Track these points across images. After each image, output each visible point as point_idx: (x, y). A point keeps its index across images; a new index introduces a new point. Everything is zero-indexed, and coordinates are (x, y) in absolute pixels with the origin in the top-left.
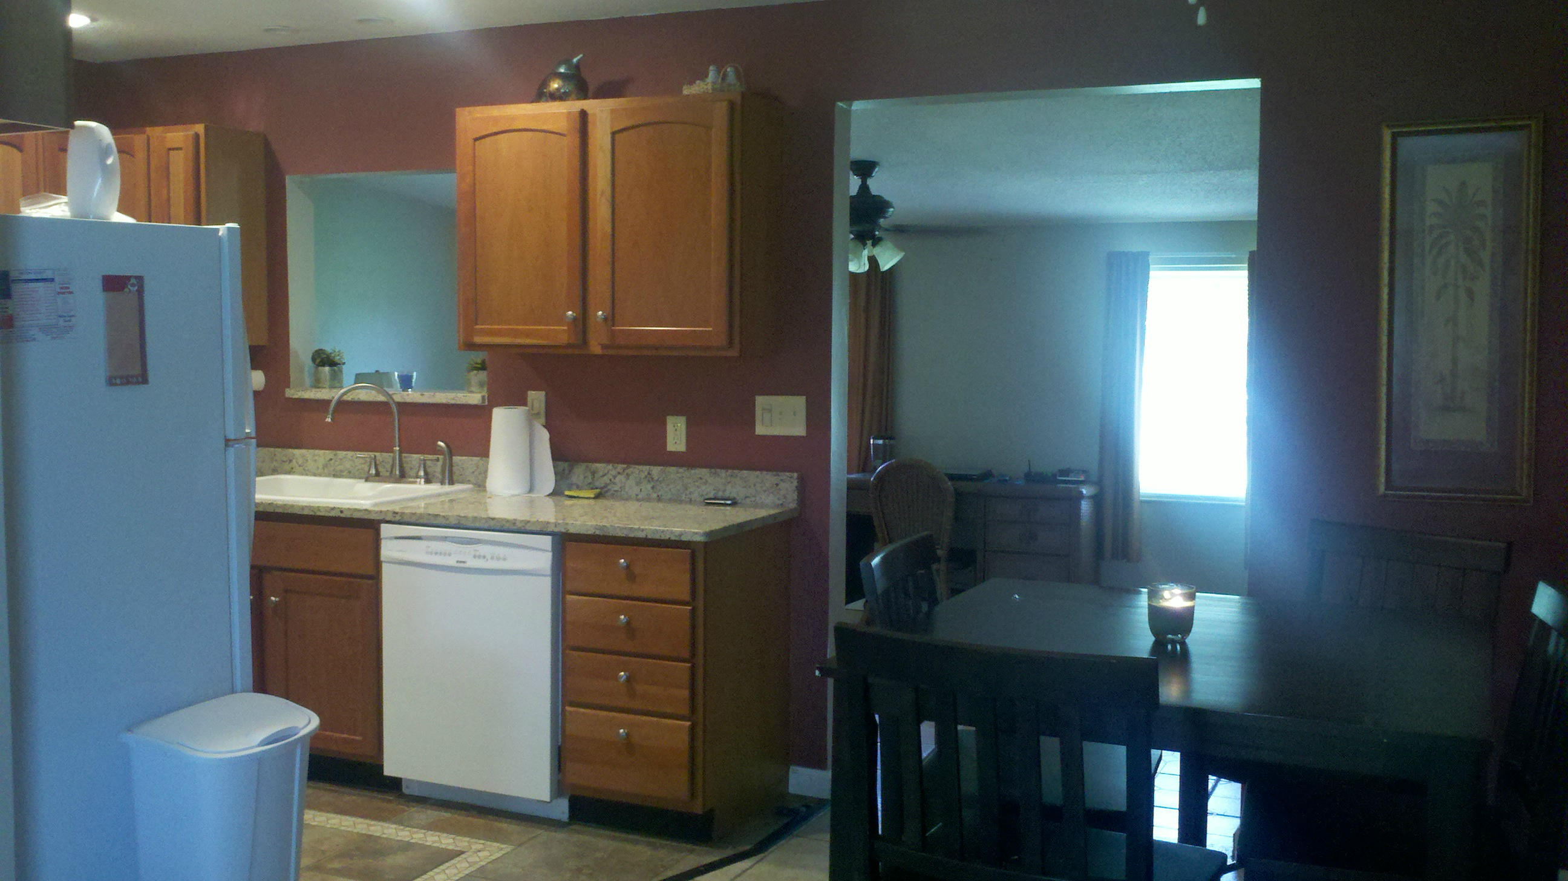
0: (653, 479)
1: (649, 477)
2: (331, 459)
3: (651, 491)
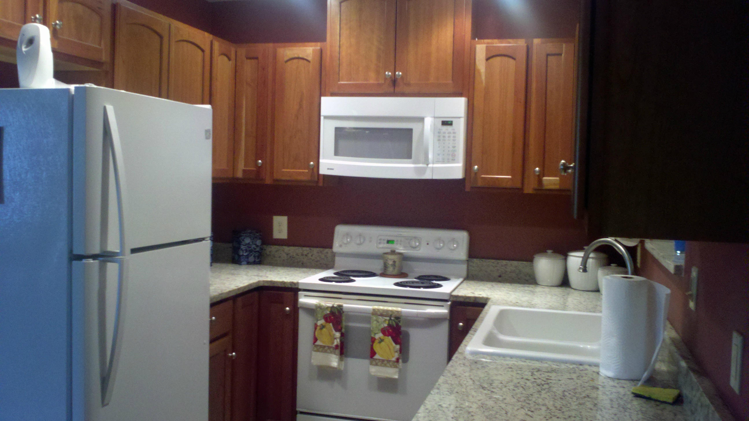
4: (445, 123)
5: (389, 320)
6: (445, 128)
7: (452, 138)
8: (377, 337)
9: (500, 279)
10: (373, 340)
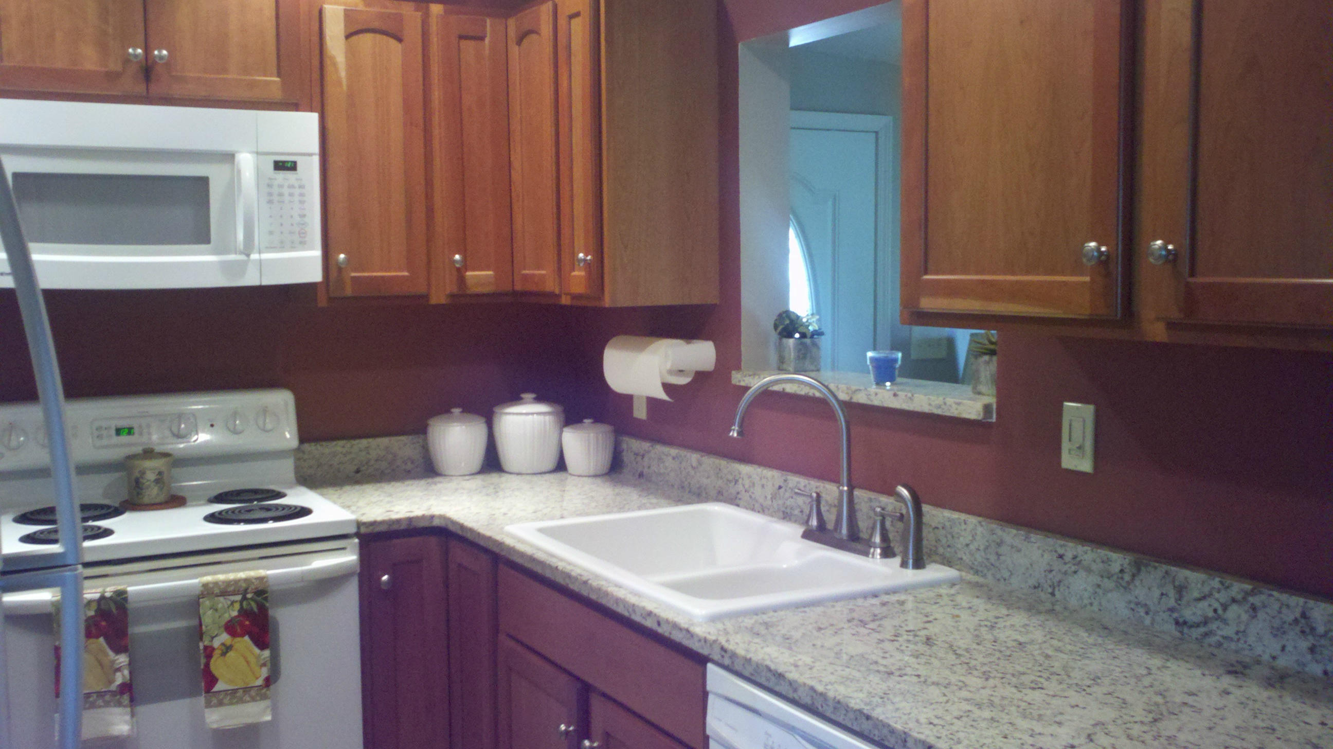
0: (1313, 629)
1: (1304, 620)
2: (780, 487)
3: (1309, 657)
4: (280, 166)
5: (241, 602)
6: (282, 175)
7: (296, 198)
8: (216, 643)
9: (359, 475)
10: (209, 652)
